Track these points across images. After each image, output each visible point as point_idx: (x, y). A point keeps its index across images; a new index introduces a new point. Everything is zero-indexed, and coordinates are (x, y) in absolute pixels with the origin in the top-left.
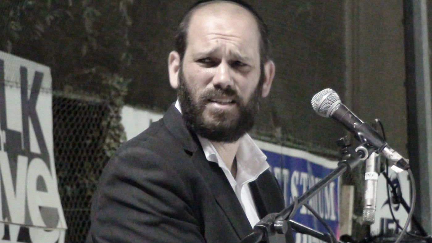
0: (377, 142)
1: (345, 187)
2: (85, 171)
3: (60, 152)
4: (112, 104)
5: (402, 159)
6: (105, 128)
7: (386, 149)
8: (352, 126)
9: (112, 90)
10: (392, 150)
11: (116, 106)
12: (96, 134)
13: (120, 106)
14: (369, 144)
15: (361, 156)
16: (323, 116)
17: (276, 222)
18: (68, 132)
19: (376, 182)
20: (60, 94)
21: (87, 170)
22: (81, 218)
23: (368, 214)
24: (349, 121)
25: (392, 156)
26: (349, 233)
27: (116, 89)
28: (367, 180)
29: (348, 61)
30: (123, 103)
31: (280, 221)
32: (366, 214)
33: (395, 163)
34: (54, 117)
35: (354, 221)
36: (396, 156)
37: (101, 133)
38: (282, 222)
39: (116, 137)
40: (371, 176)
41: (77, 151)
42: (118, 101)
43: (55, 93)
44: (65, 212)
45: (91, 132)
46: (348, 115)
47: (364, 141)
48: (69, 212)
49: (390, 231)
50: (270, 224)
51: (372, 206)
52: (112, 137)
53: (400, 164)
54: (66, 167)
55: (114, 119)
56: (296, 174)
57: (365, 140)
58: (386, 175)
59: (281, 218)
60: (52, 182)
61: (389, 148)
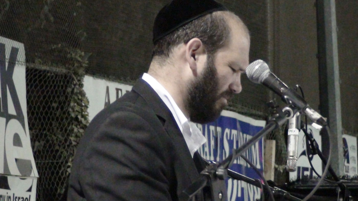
0: (300, 104)
1: (268, 141)
2: (53, 130)
3: (33, 113)
4: (76, 73)
5: (321, 118)
6: (70, 94)
7: (308, 110)
8: (280, 91)
9: (75, 62)
10: (313, 110)
11: (79, 75)
12: (62, 99)
13: (82, 76)
14: (294, 105)
15: (287, 115)
16: (255, 82)
17: (218, 170)
18: (39, 97)
19: (297, 137)
20: (32, 66)
21: (55, 128)
22: (50, 168)
23: (291, 163)
24: (277, 87)
25: (313, 115)
26: (272, 179)
27: (78, 62)
28: (290, 135)
29: (269, 37)
30: (84, 73)
31: (221, 169)
32: (289, 163)
33: (316, 121)
34: (27, 85)
35: (276, 169)
36: (316, 115)
37: (66, 97)
38: (223, 170)
39: (79, 101)
40: (293, 132)
41: (46, 113)
42: (81, 71)
43: (28, 64)
44: (37, 164)
45: (58, 97)
46: (277, 82)
47: (289, 103)
48: (40, 163)
49: (305, 177)
50: (213, 171)
51: (294, 157)
52: (75, 101)
53: (319, 122)
54: (38, 126)
55: (77, 86)
56: (227, 131)
57: (291, 102)
58: (305, 131)
59: (222, 167)
60: (26, 139)
61: (310, 109)
